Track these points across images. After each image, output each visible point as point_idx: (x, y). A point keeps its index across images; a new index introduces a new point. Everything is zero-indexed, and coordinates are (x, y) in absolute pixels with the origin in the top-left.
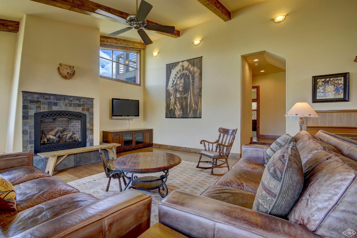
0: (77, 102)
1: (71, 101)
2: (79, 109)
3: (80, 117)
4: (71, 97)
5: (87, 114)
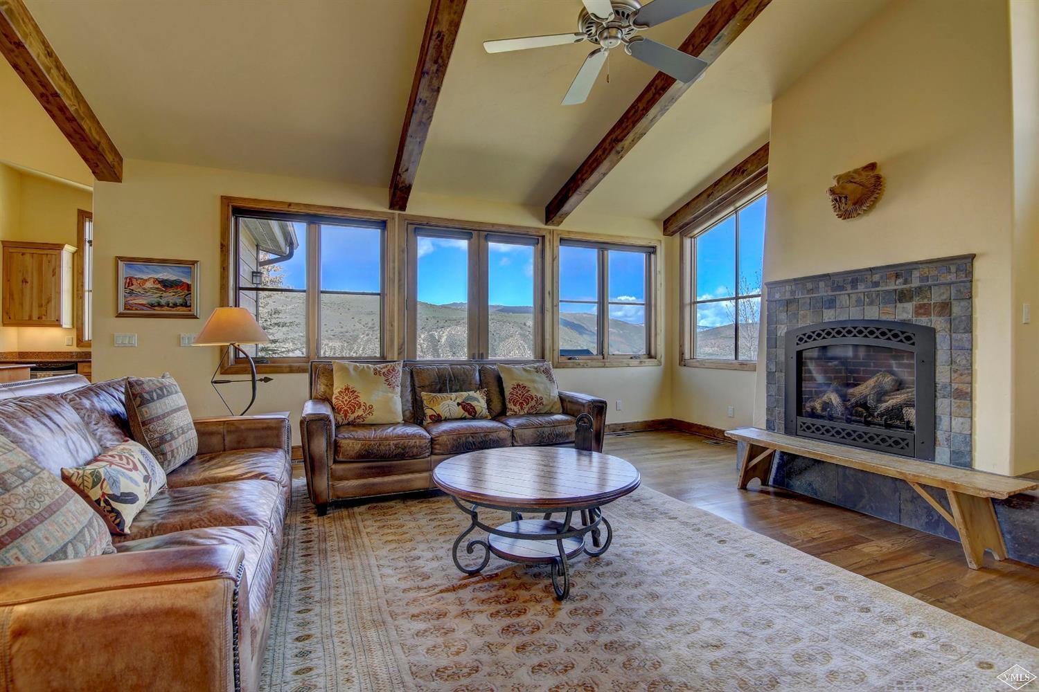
0: (898, 285)
1: (876, 284)
2: (904, 308)
3: (908, 338)
4: (871, 270)
5: (938, 328)
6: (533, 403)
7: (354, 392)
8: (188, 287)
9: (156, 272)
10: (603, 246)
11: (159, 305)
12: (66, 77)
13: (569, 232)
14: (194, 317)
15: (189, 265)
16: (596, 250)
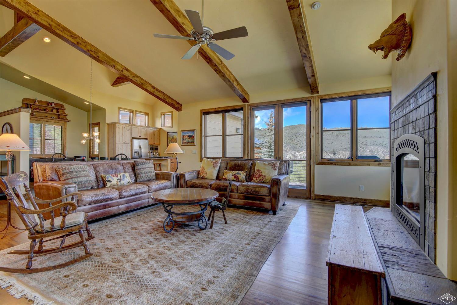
6: (261, 178)
7: (204, 168)
8: (194, 137)
9: (188, 133)
10: (354, 98)
11: (188, 142)
12: (159, 91)
13: (325, 95)
14: (195, 145)
15: (193, 131)
16: (350, 101)
